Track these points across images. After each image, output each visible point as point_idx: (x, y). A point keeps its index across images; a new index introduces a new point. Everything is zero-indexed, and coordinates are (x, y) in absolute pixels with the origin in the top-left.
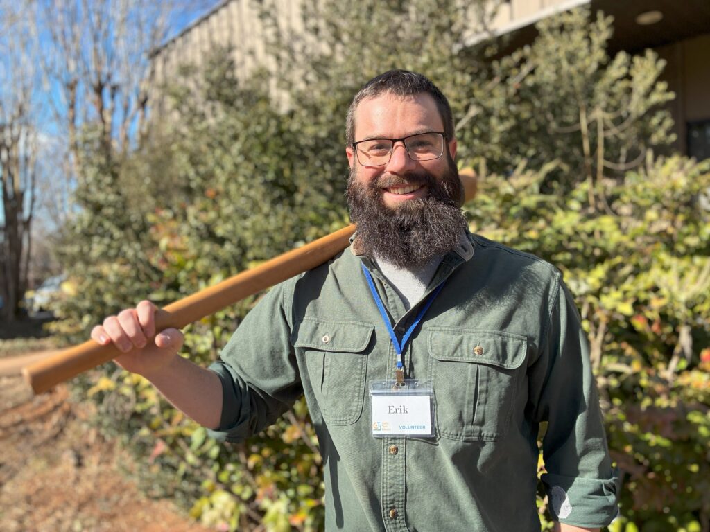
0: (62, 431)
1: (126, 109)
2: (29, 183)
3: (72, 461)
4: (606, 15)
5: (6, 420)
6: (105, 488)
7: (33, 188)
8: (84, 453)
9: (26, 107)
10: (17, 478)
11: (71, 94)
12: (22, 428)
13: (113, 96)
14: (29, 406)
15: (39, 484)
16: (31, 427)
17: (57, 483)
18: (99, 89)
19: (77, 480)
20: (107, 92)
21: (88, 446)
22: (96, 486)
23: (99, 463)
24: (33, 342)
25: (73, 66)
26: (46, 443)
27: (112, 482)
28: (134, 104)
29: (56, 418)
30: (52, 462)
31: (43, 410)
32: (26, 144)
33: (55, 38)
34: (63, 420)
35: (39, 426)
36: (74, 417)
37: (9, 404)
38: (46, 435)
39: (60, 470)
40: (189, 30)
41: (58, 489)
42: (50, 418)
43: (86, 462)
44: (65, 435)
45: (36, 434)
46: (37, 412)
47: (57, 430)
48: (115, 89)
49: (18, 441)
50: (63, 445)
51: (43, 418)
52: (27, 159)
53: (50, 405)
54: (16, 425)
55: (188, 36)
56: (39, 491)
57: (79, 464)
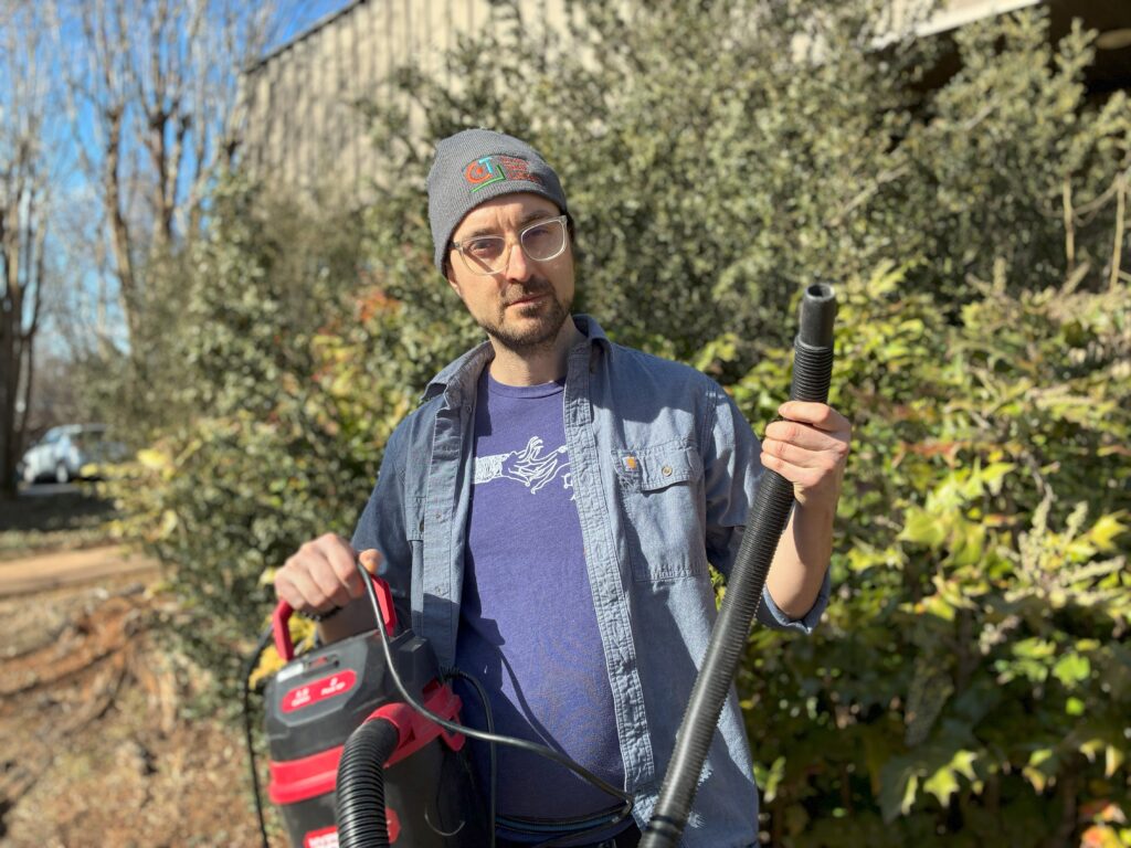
0: (111, 704)
1: (201, 157)
2: (34, 272)
3: (138, 763)
4: (1085, 28)
5: (11, 680)
6: (200, 816)
7: (39, 280)
8: (155, 747)
9: (34, 145)
10: (38, 793)
11: (112, 128)
12: (40, 697)
13: (180, 137)
14: (48, 656)
15: (81, 806)
16: (58, 695)
17: (113, 803)
18: (159, 123)
19: (149, 798)
20: (172, 126)
21: (162, 736)
22: (183, 812)
23: (185, 769)
24: (35, 537)
25: (116, 81)
26: (86, 726)
27: (210, 805)
28: (214, 152)
29: (100, 682)
30: (100, 765)
31: (73, 664)
32: (32, 208)
33: (89, 33)
34: (113, 686)
35: (70, 694)
36: (134, 681)
37: (11, 651)
38: (85, 712)
39: (113, 779)
40: (317, 30)
41: (113, 813)
42: (91, 681)
43: (159, 764)
44: (118, 712)
45: (66, 708)
46: (63, 668)
47: (104, 703)
48: (186, 122)
49: (36, 719)
50: (116, 731)
51: (75, 679)
52: (30, 233)
53: (87, 656)
54: (28, 690)
55: (313, 40)
56: (80, 818)
57: (150, 770)
